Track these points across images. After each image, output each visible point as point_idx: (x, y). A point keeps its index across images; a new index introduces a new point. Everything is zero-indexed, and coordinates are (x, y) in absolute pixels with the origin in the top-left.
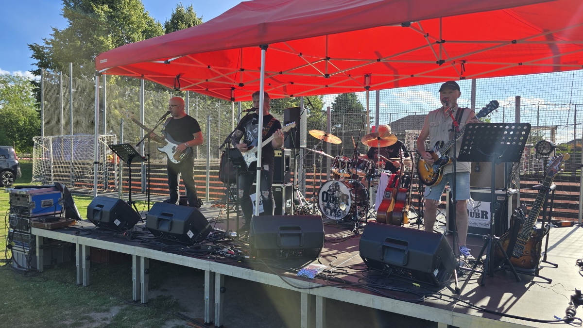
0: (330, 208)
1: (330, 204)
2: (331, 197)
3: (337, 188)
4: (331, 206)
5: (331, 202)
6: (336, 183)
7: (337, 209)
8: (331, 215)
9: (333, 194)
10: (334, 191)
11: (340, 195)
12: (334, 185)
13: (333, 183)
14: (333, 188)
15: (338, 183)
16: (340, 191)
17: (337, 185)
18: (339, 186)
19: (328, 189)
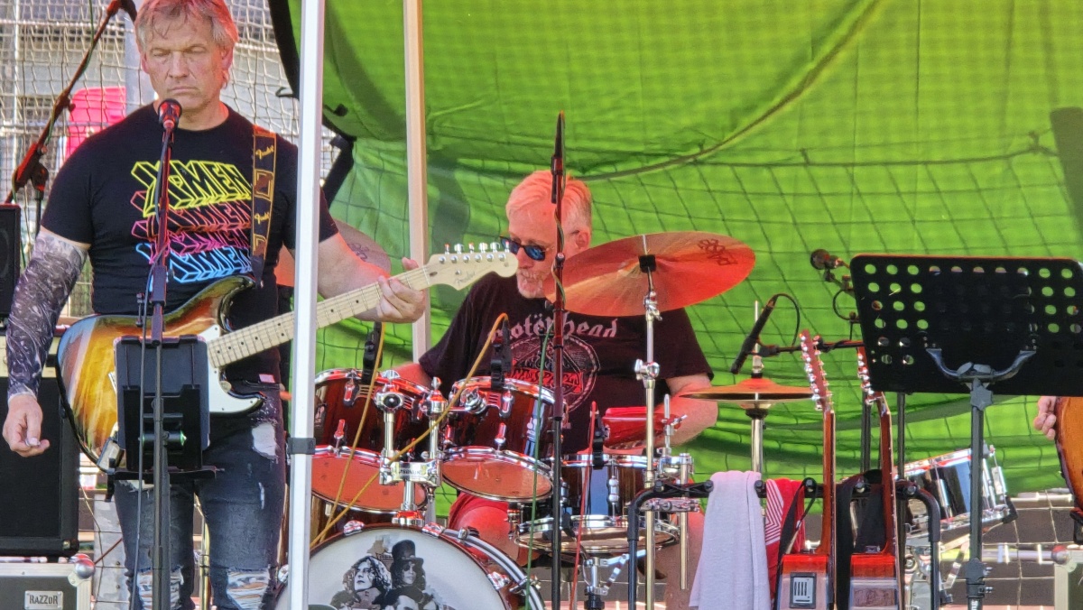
3: (408, 577)
6: (398, 549)
12: (382, 558)
13: (379, 543)
14: (377, 583)
15: (410, 546)
16: (429, 598)
17: (402, 556)
18: (419, 562)
19: (343, 588)
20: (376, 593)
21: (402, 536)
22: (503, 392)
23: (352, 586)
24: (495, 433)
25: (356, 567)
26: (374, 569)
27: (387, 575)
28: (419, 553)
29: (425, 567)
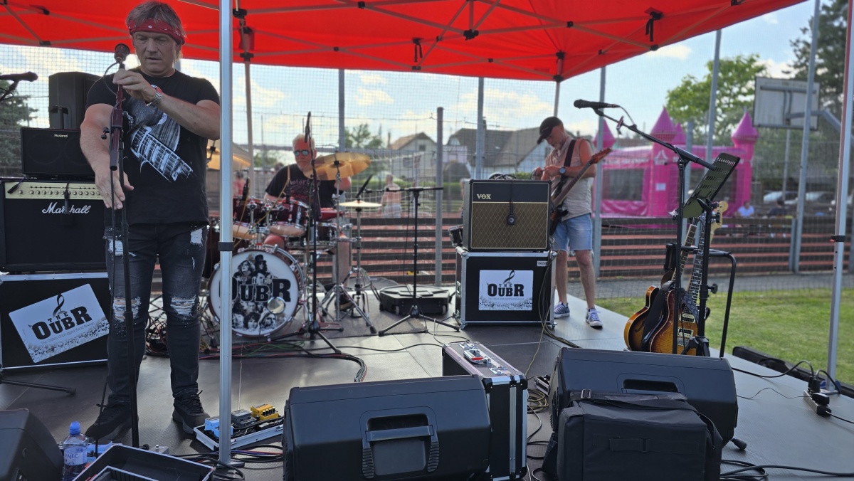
0: (243, 312)
1: (244, 304)
2: (243, 289)
3: (261, 267)
4: (245, 308)
5: (244, 299)
6: (257, 257)
7: (261, 311)
8: (246, 326)
9: (249, 282)
10: (254, 274)
11: (269, 281)
12: (251, 260)
13: (250, 256)
14: (250, 269)
15: (261, 256)
16: (268, 274)
17: (259, 260)
18: (265, 262)
19: (237, 271)
20: (249, 272)
21: (258, 253)
22: (290, 204)
23: (241, 270)
24: (288, 217)
25: (242, 264)
26: (249, 264)
27: (253, 266)
28: (265, 259)
29: (267, 263)
